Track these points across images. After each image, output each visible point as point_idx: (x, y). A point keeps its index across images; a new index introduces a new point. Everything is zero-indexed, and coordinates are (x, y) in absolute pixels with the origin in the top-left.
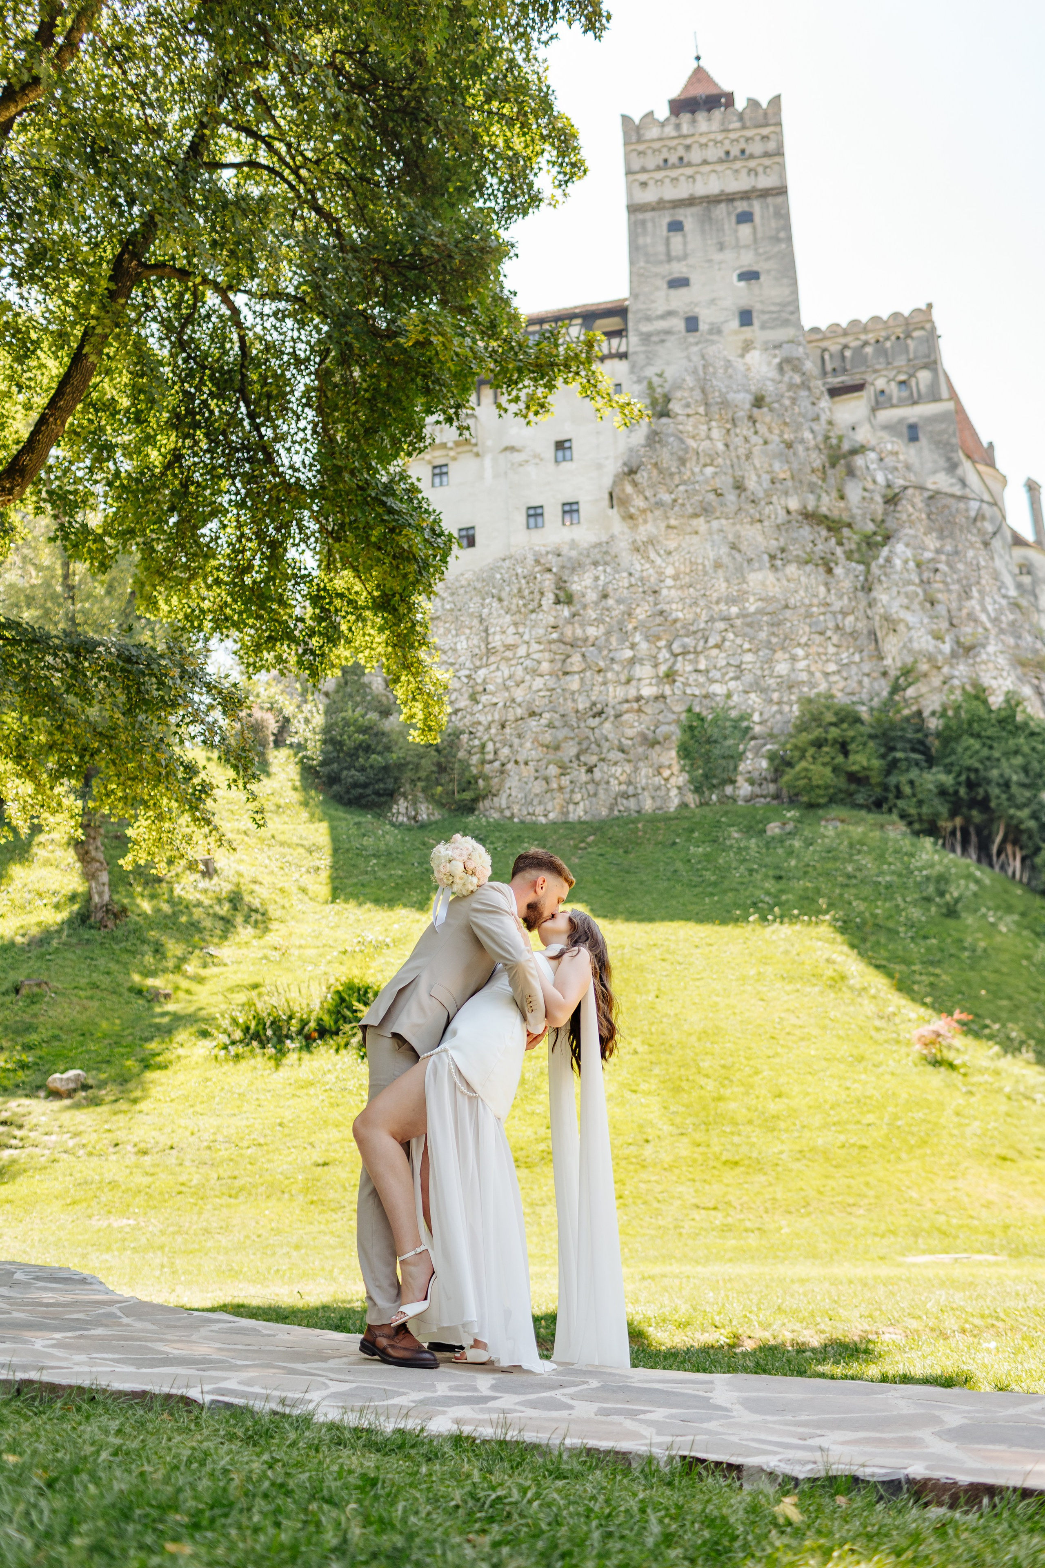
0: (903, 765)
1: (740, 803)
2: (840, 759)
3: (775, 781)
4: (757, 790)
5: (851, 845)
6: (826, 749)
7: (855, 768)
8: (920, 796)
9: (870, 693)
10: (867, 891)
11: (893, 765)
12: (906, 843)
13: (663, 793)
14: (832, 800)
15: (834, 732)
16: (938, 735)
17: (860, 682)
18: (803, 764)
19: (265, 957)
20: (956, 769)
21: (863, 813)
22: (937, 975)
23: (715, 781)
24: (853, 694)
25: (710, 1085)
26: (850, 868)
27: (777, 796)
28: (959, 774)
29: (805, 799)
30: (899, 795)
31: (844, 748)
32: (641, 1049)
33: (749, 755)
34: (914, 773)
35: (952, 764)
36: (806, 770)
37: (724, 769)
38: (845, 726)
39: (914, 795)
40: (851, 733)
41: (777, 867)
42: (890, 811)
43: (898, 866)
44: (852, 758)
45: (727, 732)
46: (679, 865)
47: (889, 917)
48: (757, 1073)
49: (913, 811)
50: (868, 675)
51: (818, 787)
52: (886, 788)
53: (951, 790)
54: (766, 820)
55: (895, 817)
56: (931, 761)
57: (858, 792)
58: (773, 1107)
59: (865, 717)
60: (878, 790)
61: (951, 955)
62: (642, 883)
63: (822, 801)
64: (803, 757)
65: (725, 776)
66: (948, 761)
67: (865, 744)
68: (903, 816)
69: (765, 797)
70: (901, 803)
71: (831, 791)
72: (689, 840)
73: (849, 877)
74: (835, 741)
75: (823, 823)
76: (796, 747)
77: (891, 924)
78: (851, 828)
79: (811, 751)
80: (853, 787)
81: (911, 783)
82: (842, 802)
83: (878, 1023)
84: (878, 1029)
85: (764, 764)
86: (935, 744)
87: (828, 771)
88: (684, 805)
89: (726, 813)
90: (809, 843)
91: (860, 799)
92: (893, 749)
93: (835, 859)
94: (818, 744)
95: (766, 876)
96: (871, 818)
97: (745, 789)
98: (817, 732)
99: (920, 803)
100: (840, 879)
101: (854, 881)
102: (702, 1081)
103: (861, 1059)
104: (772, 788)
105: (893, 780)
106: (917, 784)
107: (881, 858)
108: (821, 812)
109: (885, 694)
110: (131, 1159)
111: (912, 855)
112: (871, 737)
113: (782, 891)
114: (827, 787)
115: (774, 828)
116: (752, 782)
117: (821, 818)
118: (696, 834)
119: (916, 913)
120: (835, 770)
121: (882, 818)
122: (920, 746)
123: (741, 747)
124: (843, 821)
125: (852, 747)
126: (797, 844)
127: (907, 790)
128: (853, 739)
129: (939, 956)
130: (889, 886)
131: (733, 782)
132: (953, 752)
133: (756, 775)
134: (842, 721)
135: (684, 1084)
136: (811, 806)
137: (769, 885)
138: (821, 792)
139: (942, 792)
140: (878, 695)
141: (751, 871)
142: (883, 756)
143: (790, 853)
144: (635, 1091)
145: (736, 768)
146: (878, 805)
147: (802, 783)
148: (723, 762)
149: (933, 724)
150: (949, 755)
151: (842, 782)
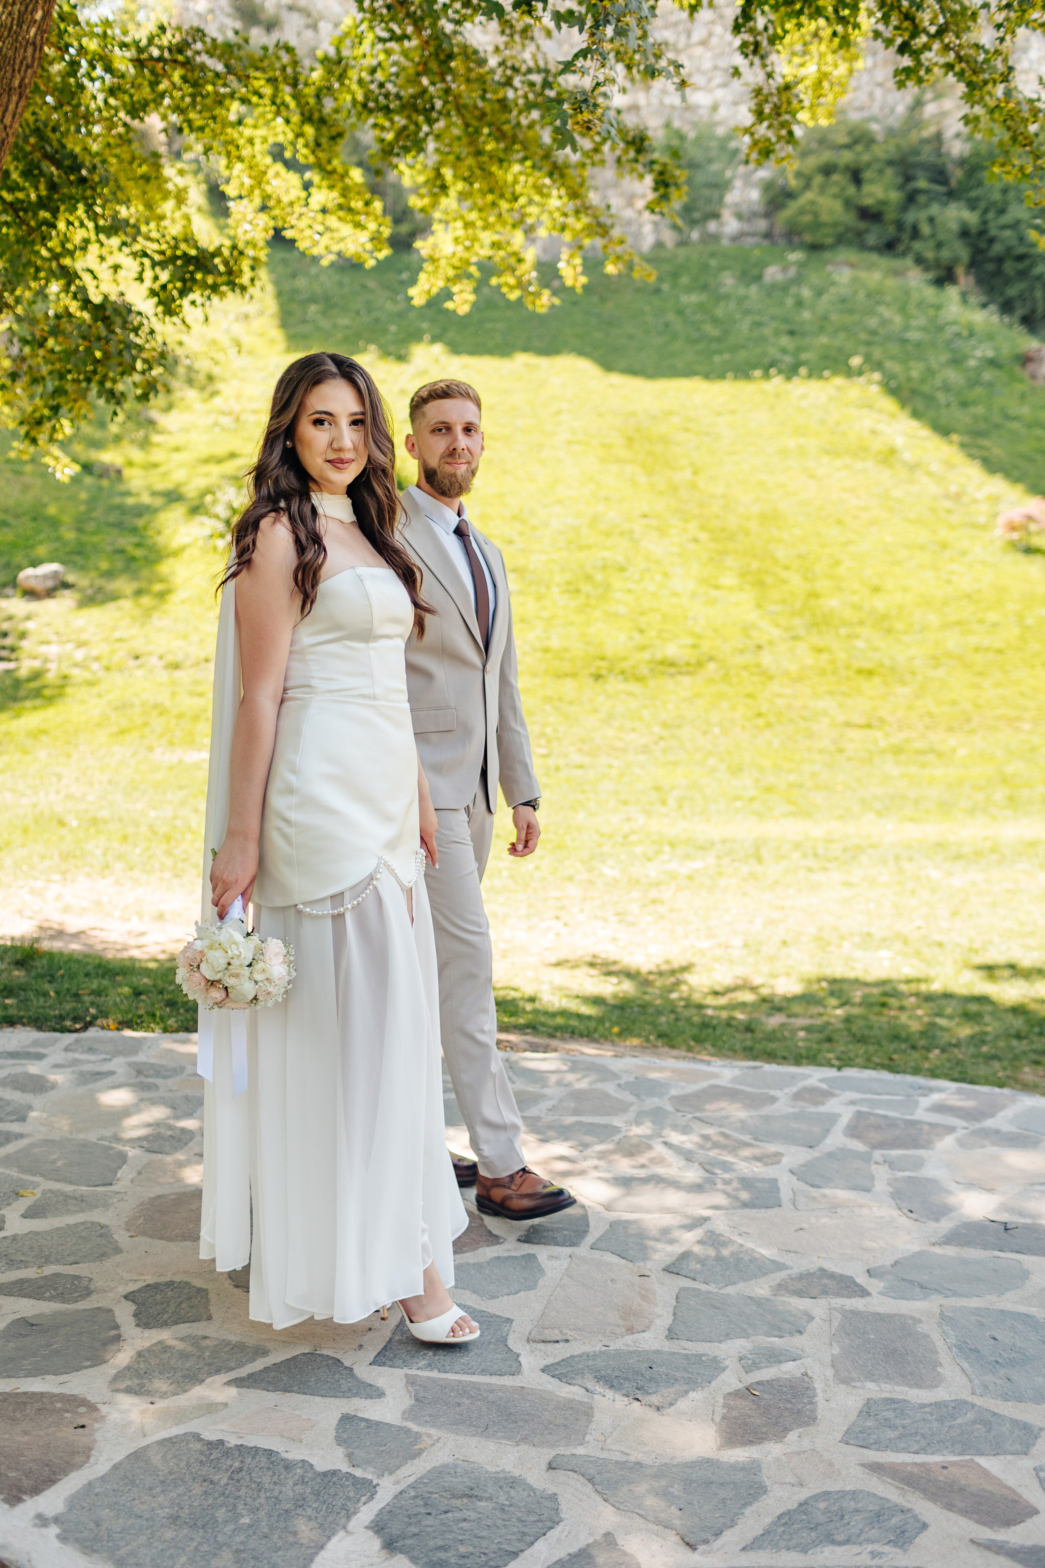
0: (922, 199)
1: (725, 242)
2: (851, 190)
3: (768, 215)
4: (746, 227)
5: (869, 295)
6: (836, 177)
7: (868, 201)
8: (941, 236)
9: (882, 108)
10: (894, 348)
11: (911, 198)
12: (930, 293)
13: (634, 228)
14: (841, 240)
15: (846, 157)
16: (962, 162)
17: (871, 95)
18: (809, 196)
19: (216, 424)
20: (983, 205)
21: (874, 257)
22: (987, 449)
23: (696, 215)
24: (861, 109)
25: (796, 580)
26: (873, 322)
27: (768, 235)
28: (986, 211)
29: (808, 238)
30: (915, 233)
31: (856, 176)
32: (703, 536)
33: (738, 183)
34: (934, 209)
35: (978, 199)
36: (813, 203)
37: (709, 201)
38: (859, 148)
39: (933, 236)
40: (866, 158)
41: (786, 320)
42: (904, 254)
43: (922, 321)
44: (867, 188)
45: (713, 153)
46: (671, 317)
47: (923, 380)
48: (837, 563)
49: (930, 255)
50: (880, 85)
51: (825, 225)
52: (900, 225)
53: (974, 231)
54: (762, 264)
55: (909, 262)
56: (952, 195)
57: (867, 231)
58: (880, 603)
59: (880, 137)
60: (891, 230)
61: (997, 426)
62: (631, 337)
63: (829, 241)
64: (807, 186)
65: (708, 209)
66: (973, 194)
67: (881, 172)
68: (920, 261)
69: (753, 235)
70: (917, 245)
71: (840, 229)
72: (674, 286)
73: (873, 333)
74: (847, 168)
75: (829, 268)
76: (798, 174)
77: (926, 388)
78: (863, 275)
79: (818, 180)
80: (862, 225)
81: (931, 220)
82: (849, 243)
83: (948, 504)
84: (949, 511)
85: (755, 195)
86: (957, 175)
87: (838, 206)
88: (659, 245)
89: (713, 255)
90: (819, 293)
91: (871, 239)
92: (908, 179)
93: (851, 311)
94: (827, 170)
95: (777, 333)
96: (885, 262)
97: (731, 225)
98: (827, 156)
99: (939, 245)
100: (863, 336)
101: (877, 338)
102: (785, 574)
103: (944, 546)
104: (762, 225)
105: (911, 216)
106: (938, 220)
107: (903, 310)
108: (827, 255)
109: (901, 109)
110: (163, 676)
111: (938, 307)
112: (890, 163)
113: (799, 350)
114: (835, 224)
115: (773, 273)
116: (739, 216)
117: (827, 262)
118: (685, 280)
119: (953, 376)
120: (848, 203)
121: (898, 263)
122: (939, 175)
123: (728, 174)
124: (852, 265)
125: (867, 175)
126: (806, 293)
127: (925, 229)
128: (868, 165)
129: (982, 426)
130: (919, 345)
131: (716, 216)
132: (980, 184)
133: (744, 209)
134: (856, 142)
135: (769, 580)
136: (815, 248)
137: (785, 341)
138: (826, 231)
139: (965, 233)
140: (892, 111)
141: (758, 324)
142: (901, 187)
143: (800, 304)
144: (717, 587)
145: (721, 199)
146: (889, 247)
147: (807, 219)
148: (706, 192)
149: (957, 149)
150: (972, 188)
151: (850, 219)
